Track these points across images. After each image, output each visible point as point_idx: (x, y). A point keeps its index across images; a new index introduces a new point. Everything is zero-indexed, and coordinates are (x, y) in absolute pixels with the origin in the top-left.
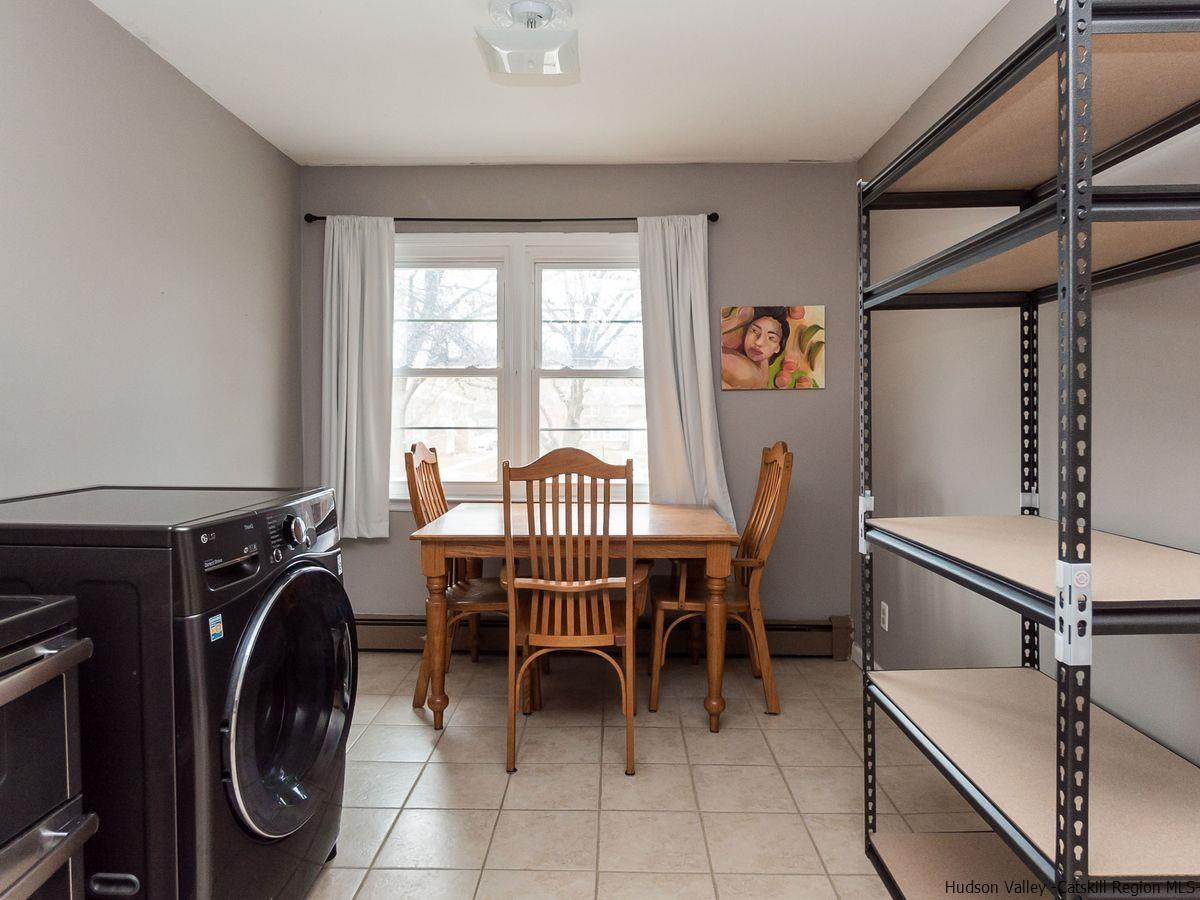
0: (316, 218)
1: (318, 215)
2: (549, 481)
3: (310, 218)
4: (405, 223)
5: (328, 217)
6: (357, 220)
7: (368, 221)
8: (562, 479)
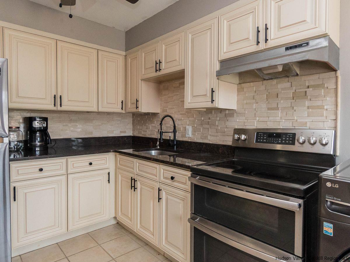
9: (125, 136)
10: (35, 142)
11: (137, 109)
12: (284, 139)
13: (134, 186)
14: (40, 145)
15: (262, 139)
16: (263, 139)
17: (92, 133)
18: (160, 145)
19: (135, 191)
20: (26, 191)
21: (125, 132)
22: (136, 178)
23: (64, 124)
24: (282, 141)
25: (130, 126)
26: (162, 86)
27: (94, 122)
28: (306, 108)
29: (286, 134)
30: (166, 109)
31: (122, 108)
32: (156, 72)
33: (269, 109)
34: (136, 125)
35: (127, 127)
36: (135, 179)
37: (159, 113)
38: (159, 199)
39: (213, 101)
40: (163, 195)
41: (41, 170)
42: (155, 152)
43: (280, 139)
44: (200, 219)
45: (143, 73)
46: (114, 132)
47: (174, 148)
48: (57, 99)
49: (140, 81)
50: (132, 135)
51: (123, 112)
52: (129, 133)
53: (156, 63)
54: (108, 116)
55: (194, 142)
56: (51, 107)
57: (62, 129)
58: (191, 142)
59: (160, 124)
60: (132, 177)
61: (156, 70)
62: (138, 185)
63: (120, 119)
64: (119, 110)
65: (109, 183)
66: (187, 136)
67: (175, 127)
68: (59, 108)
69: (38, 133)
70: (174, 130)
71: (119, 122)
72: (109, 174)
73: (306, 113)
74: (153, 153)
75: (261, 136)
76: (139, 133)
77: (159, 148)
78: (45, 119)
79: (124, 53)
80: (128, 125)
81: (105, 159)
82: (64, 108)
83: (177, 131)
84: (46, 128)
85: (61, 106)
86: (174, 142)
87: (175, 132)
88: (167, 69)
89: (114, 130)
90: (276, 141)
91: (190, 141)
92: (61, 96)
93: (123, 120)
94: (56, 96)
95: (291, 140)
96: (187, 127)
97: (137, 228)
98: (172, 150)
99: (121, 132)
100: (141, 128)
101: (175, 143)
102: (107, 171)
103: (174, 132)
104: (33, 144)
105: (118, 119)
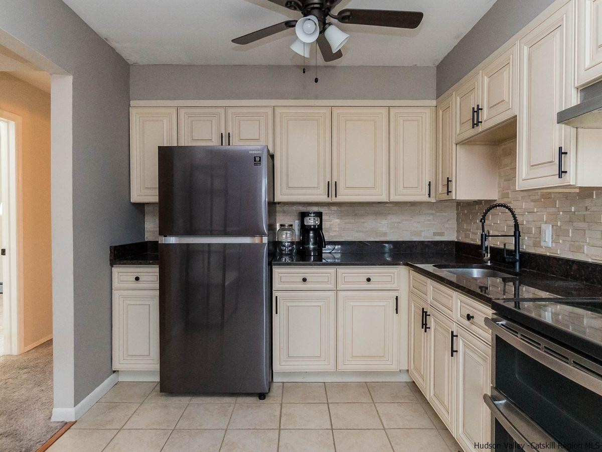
9: (442, 242)
10: (309, 244)
11: (448, 194)
13: (426, 324)
14: (313, 248)
17: (385, 234)
18: (491, 259)
19: (426, 331)
20: (289, 304)
21: (442, 234)
22: (429, 310)
23: (347, 221)
25: (453, 224)
26: (500, 150)
27: (389, 217)
30: (507, 191)
31: (429, 195)
32: (473, 127)
34: (463, 223)
35: (447, 226)
36: (426, 312)
37: (496, 200)
38: (453, 351)
39: (561, 173)
40: (460, 345)
41: (304, 280)
42: (478, 272)
44: (506, 403)
45: (458, 132)
46: (423, 234)
47: (515, 267)
48: (332, 187)
49: (454, 146)
50: (456, 240)
51: (433, 200)
52: (451, 235)
53: (474, 112)
54: (412, 208)
55: (555, 258)
56: (324, 198)
57: (344, 228)
58: (549, 258)
59: (481, 221)
60: (423, 309)
61: (474, 124)
62: (431, 322)
63: (434, 212)
64: (425, 198)
65: (397, 313)
66: (543, 244)
67: (516, 226)
68: (334, 200)
69: (311, 232)
70: (515, 232)
71: (432, 217)
72: (397, 298)
74: (476, 273)
76: (467, 236)
77: (489, 264)
78: (319, 215)
79: (434, 103)
80: (449, 222)
81: (392, 275)
82: (340, 199)
83: (521, 234)
84: (321, 225)
85: (336, 197)
86: (515, 255)
87: (517, 234)
88: (490, 119)
89: (421, 231)
91: (548, 254)
92: (336, 182)
93: (437, 214)
94: (330, 183)
96: (543, 226)
97: (429, 394)
98: (512, 270)
99: (435, 234)
100: (469, 228)
101: (518, 258)
102: (395, 294)
103: (515, 235)
104: (307, 246)
105: (431, 212)
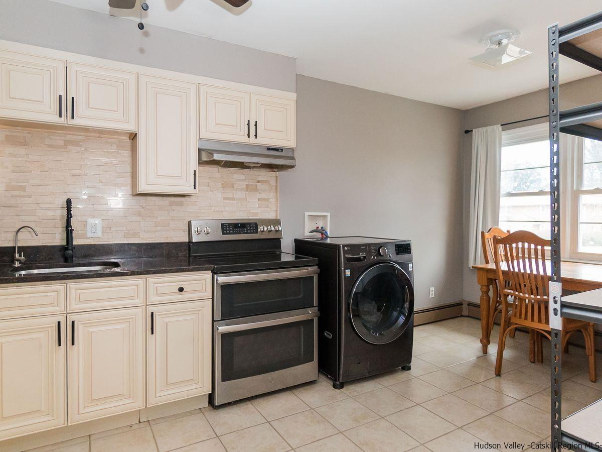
0: (469, 131)
1: (470, 130)
2: (514, 245)
3: (467, 132)
4: (506, 126)
5: (473, 130)
6: (484, 129)
7: (489, 128)
8: (520, 244)
12: (249, 228)
15: (228, 230)
16: (230, 230)
24: (247, 230)
28: (257, 200)
29: (249, 224)
33: (225, 199)
43: (246, 229)
66: (90, 235)
73: (257, 204)
75: (226, 228)
90: (242, 230)
91: (97, 243)
95: (255, 230)
96: (91, 220)
